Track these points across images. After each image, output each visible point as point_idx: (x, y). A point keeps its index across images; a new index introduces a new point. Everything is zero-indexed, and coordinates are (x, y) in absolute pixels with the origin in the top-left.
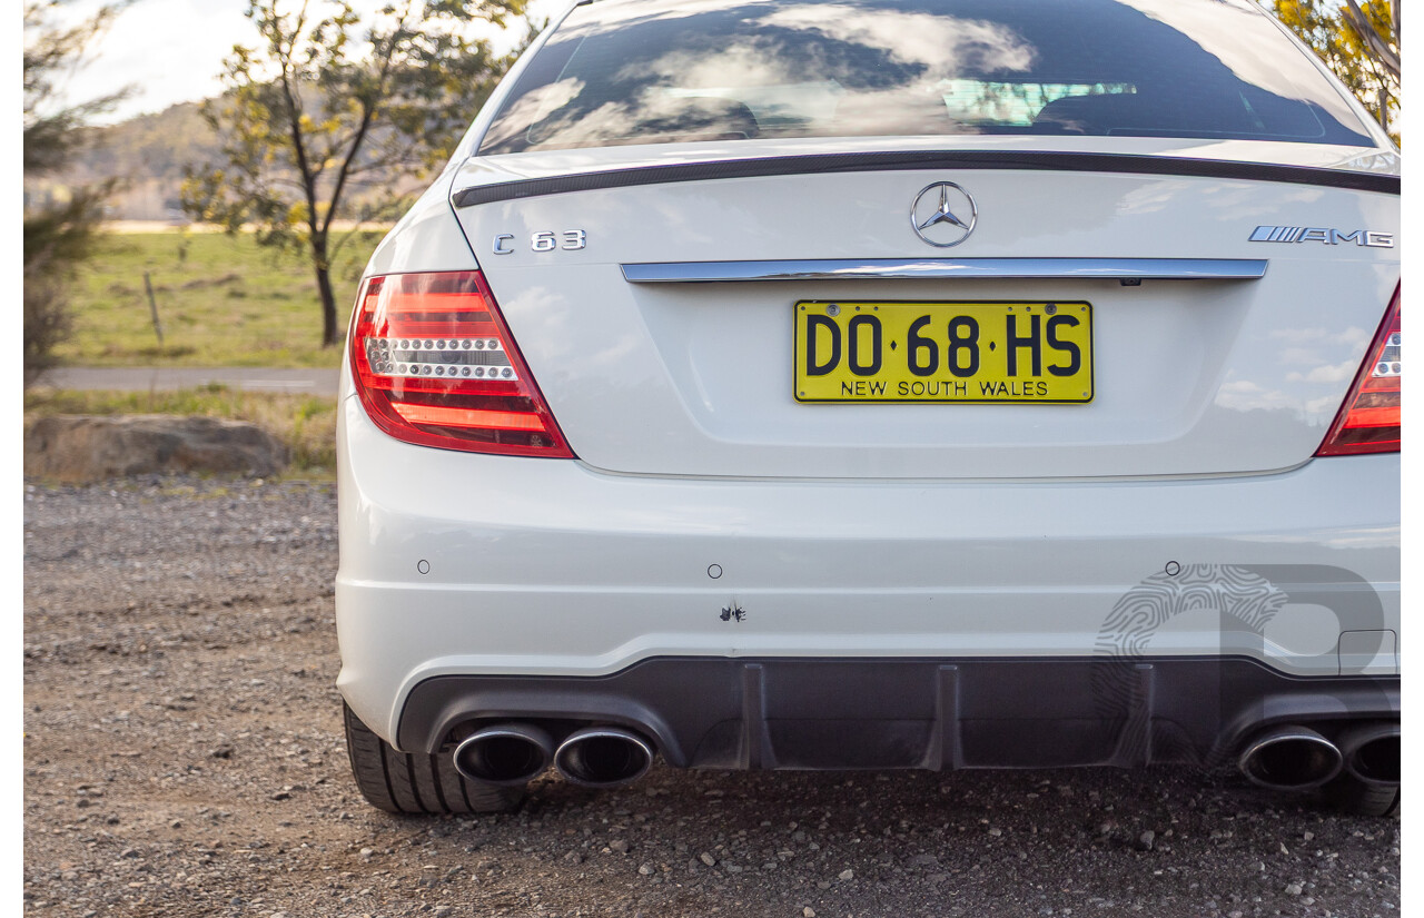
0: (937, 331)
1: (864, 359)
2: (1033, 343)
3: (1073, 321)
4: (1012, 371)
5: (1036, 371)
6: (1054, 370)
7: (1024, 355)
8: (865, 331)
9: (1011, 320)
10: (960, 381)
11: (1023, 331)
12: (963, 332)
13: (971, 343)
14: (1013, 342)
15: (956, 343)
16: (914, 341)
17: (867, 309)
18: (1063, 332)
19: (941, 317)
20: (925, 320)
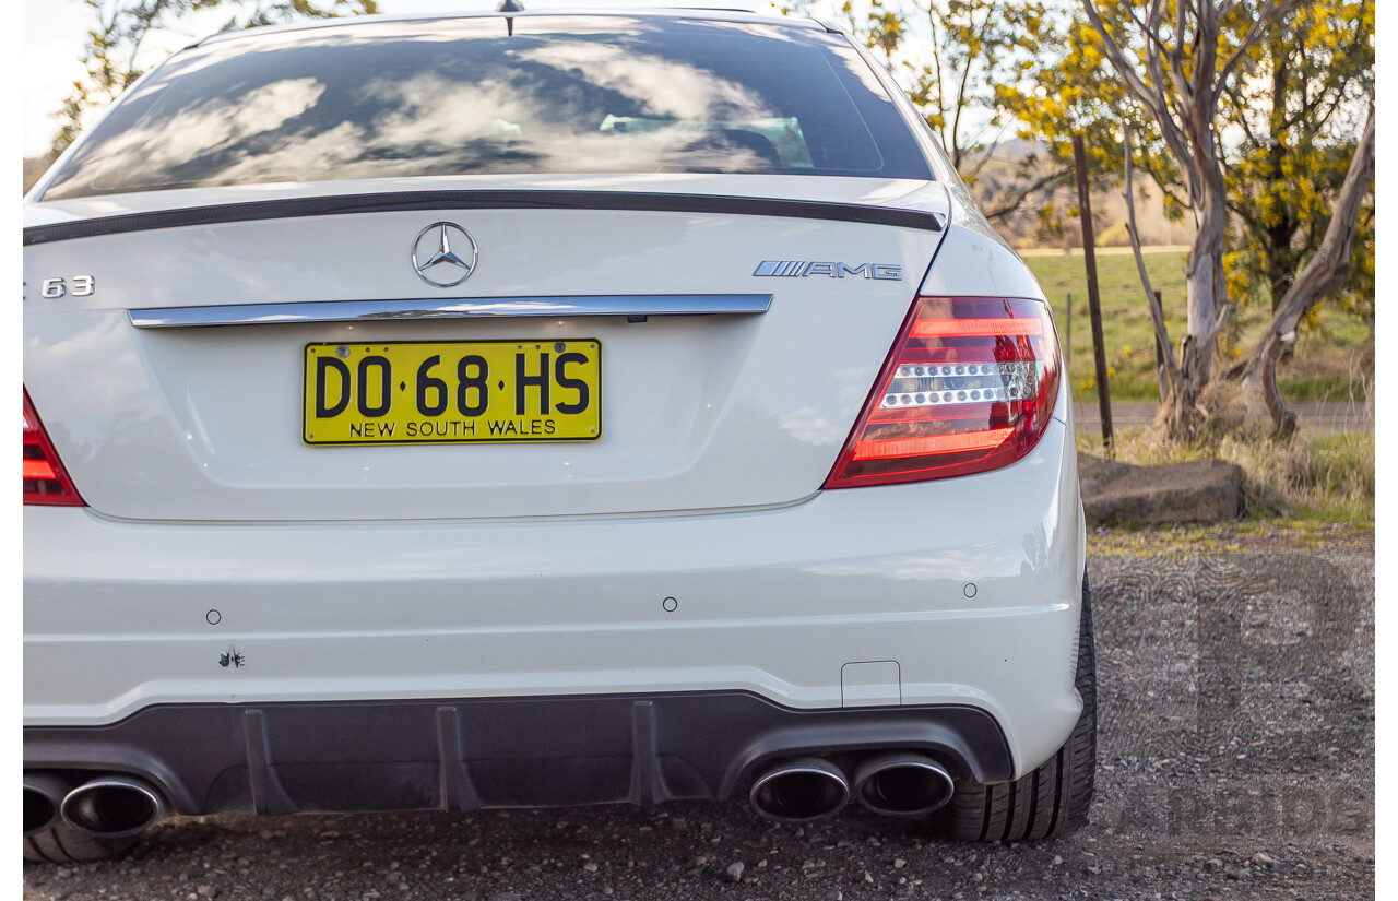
0: (446, 372)
1: (374, 401)
2: (542, 381)
3: (581, 359)
4: (520, 410)
5: (545, 409)
6: (562, 408)
7: (532, 393)
8: (375, 373)
9: (520, 359)
10: (469, 420)
11: (533, 369)
12: (473, 371)
13: (480, 383)
14: (522, 381)
15: (465, 383)
16: (423, 382)
17: (377, 351)
18: (572, 370)
19: (451, 357)
20: (435, 360)
